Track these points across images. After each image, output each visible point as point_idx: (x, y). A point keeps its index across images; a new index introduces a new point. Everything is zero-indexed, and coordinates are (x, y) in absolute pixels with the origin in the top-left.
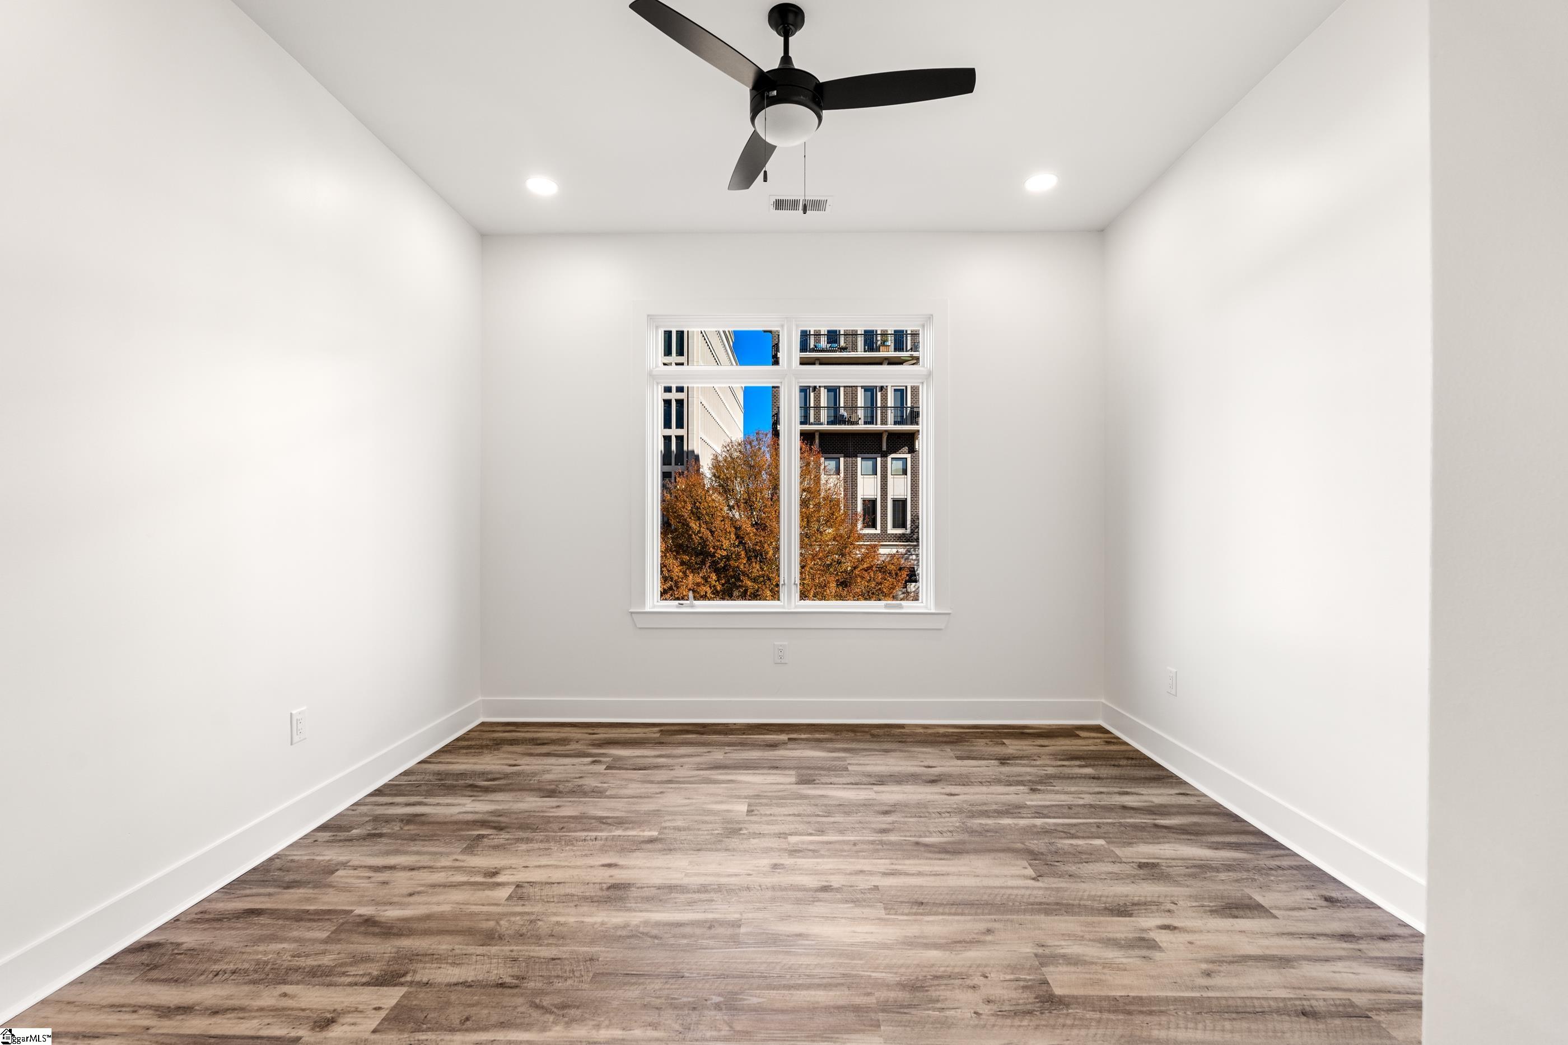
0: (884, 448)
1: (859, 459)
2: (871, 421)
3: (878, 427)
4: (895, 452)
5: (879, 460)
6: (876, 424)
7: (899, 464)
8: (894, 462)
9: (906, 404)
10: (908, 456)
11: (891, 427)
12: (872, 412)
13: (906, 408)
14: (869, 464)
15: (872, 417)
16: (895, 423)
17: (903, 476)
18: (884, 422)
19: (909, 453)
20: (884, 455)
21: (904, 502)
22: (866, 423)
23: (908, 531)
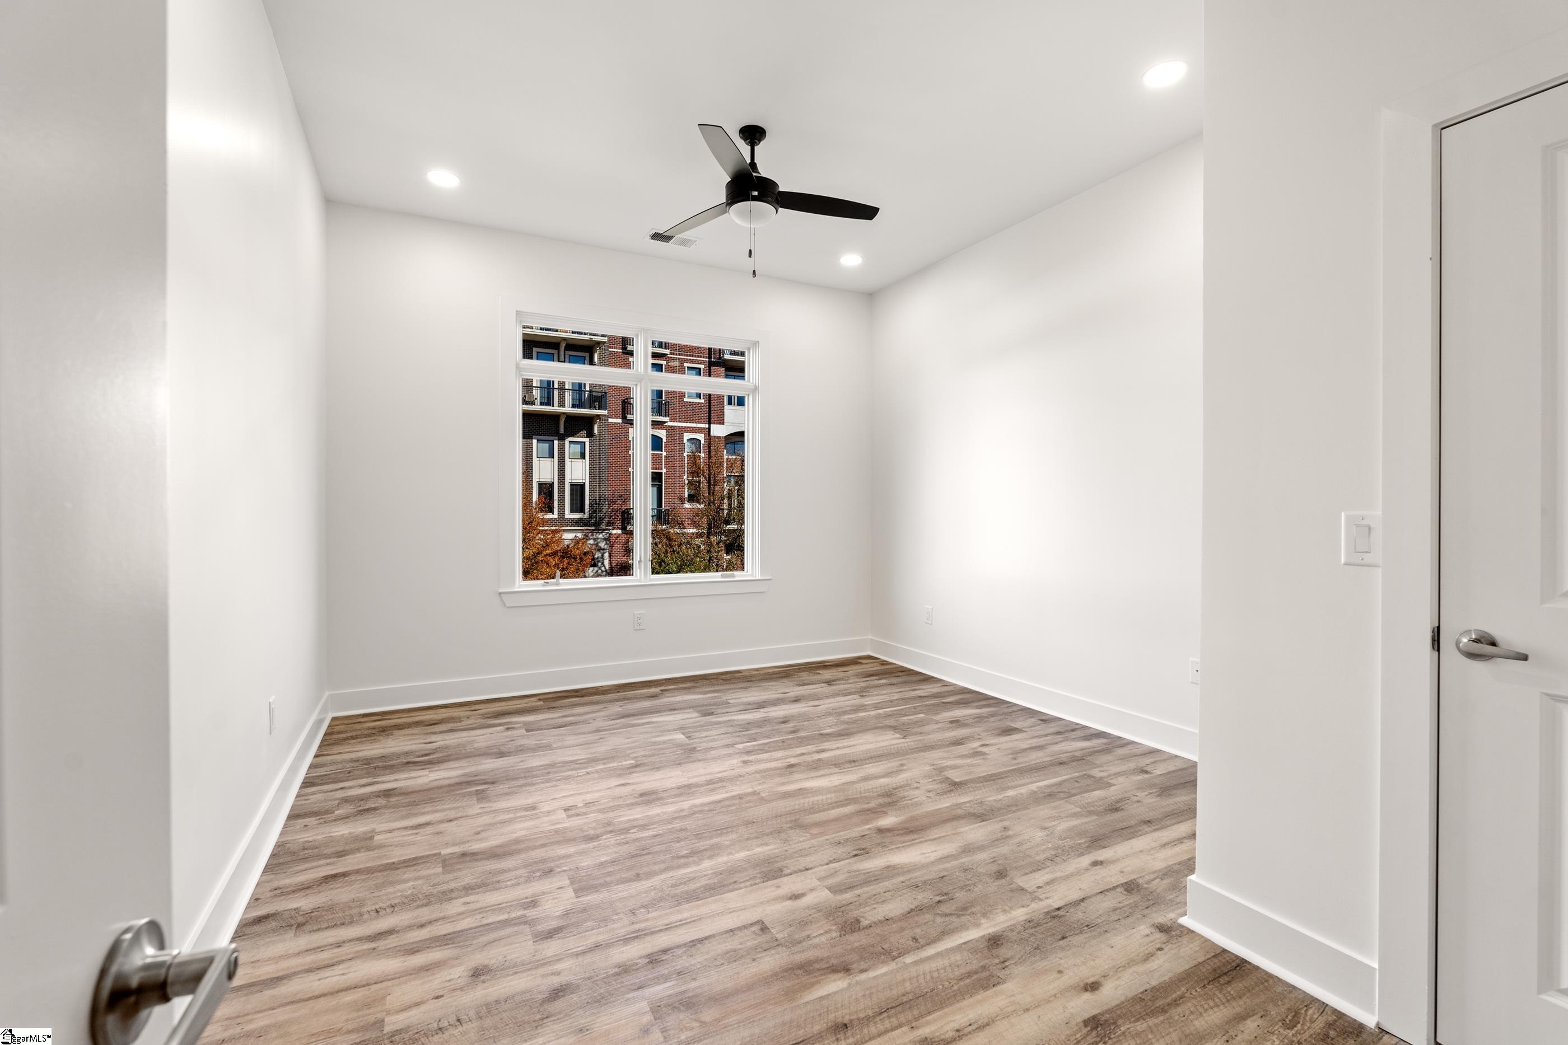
0: (562, 431)
1: (535, 441)
2: (549, 402)
3: (555, 409)
4: (573, 436)
5: (556, 442)
6: (553, 406)
7: (577, 448)
8: (572, 445)
9: (585, 388)
10: (587, 440)
11: (568, 409)
12: (549, 393)
13: (585, 391)
14: (546, 446)
15: (549, 398)
16: (573, 406)
17: (581, 460)
18: (562, 404)
19: (587, 437)
20: (562, 438)
21: (582, 486)
22: (542, 404)
23: (586, 516)
